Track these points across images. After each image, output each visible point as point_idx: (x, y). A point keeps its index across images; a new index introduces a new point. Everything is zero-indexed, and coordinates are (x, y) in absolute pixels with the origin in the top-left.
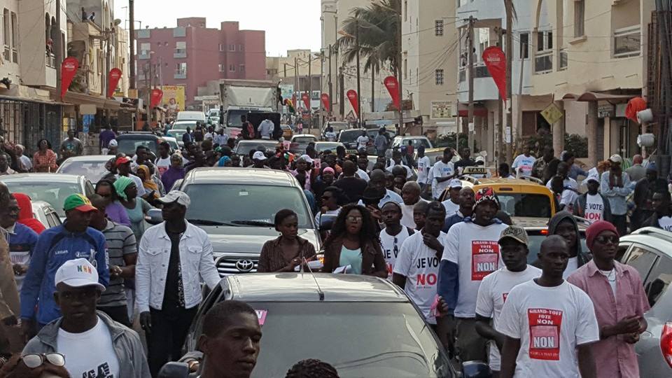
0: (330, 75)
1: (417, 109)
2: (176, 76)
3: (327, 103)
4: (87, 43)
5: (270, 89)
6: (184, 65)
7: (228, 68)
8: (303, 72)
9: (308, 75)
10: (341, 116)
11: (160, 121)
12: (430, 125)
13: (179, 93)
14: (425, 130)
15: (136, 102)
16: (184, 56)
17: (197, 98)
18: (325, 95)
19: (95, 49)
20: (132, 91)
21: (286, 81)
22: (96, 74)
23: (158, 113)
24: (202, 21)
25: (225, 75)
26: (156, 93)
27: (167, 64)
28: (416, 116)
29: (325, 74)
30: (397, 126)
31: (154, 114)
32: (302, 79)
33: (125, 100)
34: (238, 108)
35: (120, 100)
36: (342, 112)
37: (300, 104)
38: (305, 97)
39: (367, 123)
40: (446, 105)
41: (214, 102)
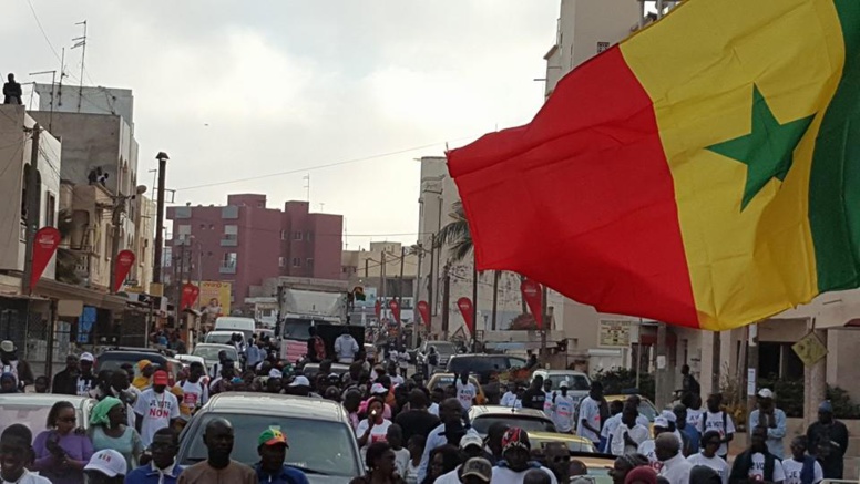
0: (430, 276)
1: (559, 327)
2: (223, 270)
3: (425, 312)
4: (92, 214)
5: (339, 295)
6: (234, 255)
7: (292, 262)
8: (393, 271)
9: (399, 275)
10: (443, 333)
11: (192, 330)
12: (578, 353)
13: (224, 292)
14: (571, 360)
15: (157, 301)
16: (235, 243)
17: (248, 300)
18: (423, 303)
19: (104, 223)
20: (156, 285)
21: (369, 282)
22: (102, 258)
23: (190, 317)
24: (262, 199)
25: (286, 272)
26: (188, 290)
27: (210, 253)
28: (560, 340)
29: (424, 275)
30: (529, 352)
31: (185, 319)
32: (390, 281)
33: (142, 297)
34: (298, 317)
35: (134, 298)
36: (445, 327)
37: (386, 314)
38: (394, 305)
39: (488, 346)
40: (623, 327)
41: (271, 306)
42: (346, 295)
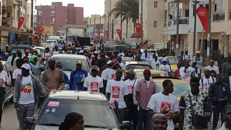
0: (108, 23)
1: (145, 37)
2: (51, 23)
3: (107, 33)
4: (13, 8)
6: (54, 19)
7: (70, 21)
9: (99, 23)
10: (112, 39)
11: (42, 39)
12: (151, 44)
13: (51, 29)
14: (149, 46)
15: (32, 32)
16: (54, 16)
17: (58, 31)
18: (106, 31)
19: (16, 10)
20: (32, 27)
21: (91, 26)
22: (16, 20)
23: (42, 36)
24: (61, 3)
25: (68, 23)
26: (41, 29)
27: (47, 19)
28: (146, 40)
29: (106, 24)
30: (137, 44)
31: (40, 37)
32: (97, 25)
33: (27, 31)
34: (72, 35)
35: (25, 31)
36: (113, 38)
37: (96, 34)
38: (98, 32)
39: (125, 43)
40: (166, 36)
41: (64, 33)
42: (84, 29)
